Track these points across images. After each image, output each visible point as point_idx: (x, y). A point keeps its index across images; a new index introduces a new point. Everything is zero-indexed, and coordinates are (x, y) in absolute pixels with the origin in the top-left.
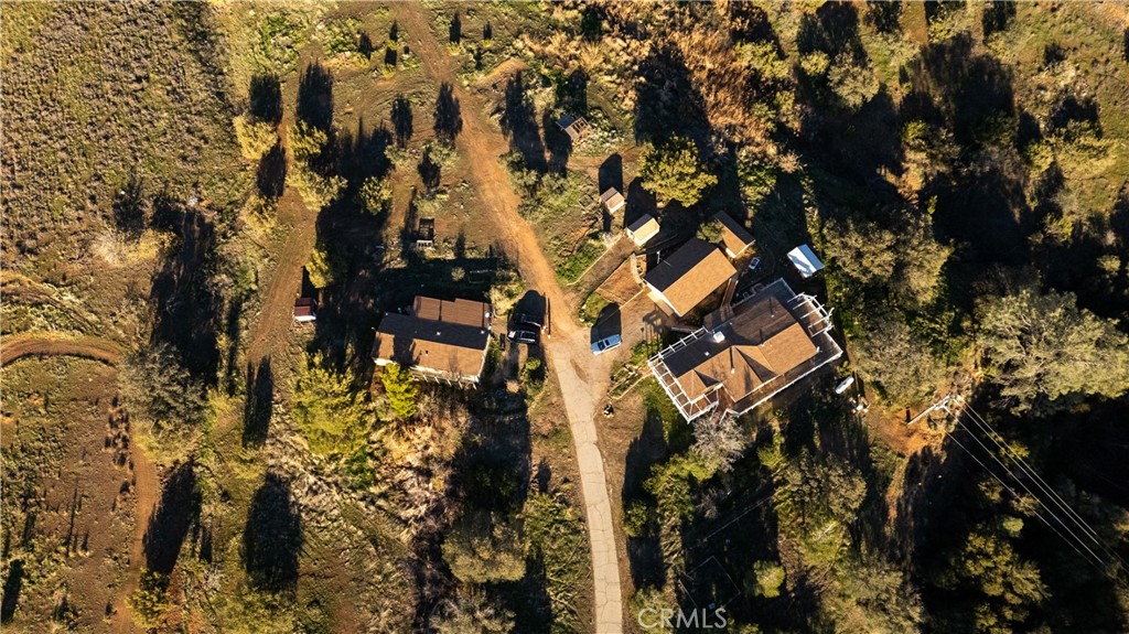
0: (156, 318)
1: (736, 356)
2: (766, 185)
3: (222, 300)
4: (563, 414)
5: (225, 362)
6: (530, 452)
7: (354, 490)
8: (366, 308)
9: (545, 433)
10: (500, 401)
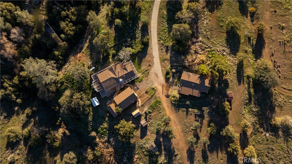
0: (272, 100)
1: (117, 75)
2: (101, 128)
3: (254, 104)
4: (161, 65)
5: (251, 86)
6: (170, 56)
7: (214, 50)
8: (213, 97)
9: (166, 61)
10: (177, 68)
